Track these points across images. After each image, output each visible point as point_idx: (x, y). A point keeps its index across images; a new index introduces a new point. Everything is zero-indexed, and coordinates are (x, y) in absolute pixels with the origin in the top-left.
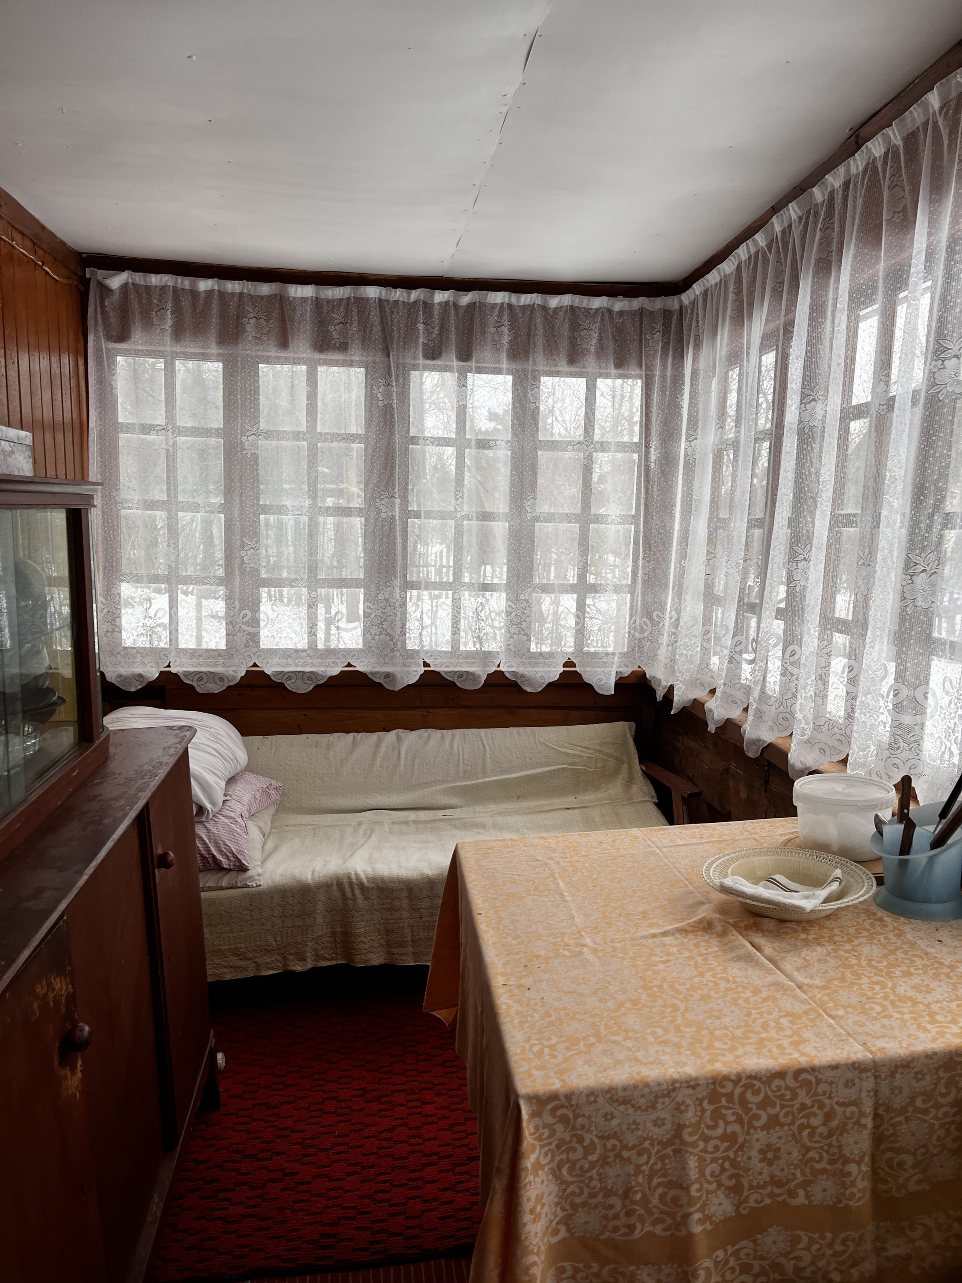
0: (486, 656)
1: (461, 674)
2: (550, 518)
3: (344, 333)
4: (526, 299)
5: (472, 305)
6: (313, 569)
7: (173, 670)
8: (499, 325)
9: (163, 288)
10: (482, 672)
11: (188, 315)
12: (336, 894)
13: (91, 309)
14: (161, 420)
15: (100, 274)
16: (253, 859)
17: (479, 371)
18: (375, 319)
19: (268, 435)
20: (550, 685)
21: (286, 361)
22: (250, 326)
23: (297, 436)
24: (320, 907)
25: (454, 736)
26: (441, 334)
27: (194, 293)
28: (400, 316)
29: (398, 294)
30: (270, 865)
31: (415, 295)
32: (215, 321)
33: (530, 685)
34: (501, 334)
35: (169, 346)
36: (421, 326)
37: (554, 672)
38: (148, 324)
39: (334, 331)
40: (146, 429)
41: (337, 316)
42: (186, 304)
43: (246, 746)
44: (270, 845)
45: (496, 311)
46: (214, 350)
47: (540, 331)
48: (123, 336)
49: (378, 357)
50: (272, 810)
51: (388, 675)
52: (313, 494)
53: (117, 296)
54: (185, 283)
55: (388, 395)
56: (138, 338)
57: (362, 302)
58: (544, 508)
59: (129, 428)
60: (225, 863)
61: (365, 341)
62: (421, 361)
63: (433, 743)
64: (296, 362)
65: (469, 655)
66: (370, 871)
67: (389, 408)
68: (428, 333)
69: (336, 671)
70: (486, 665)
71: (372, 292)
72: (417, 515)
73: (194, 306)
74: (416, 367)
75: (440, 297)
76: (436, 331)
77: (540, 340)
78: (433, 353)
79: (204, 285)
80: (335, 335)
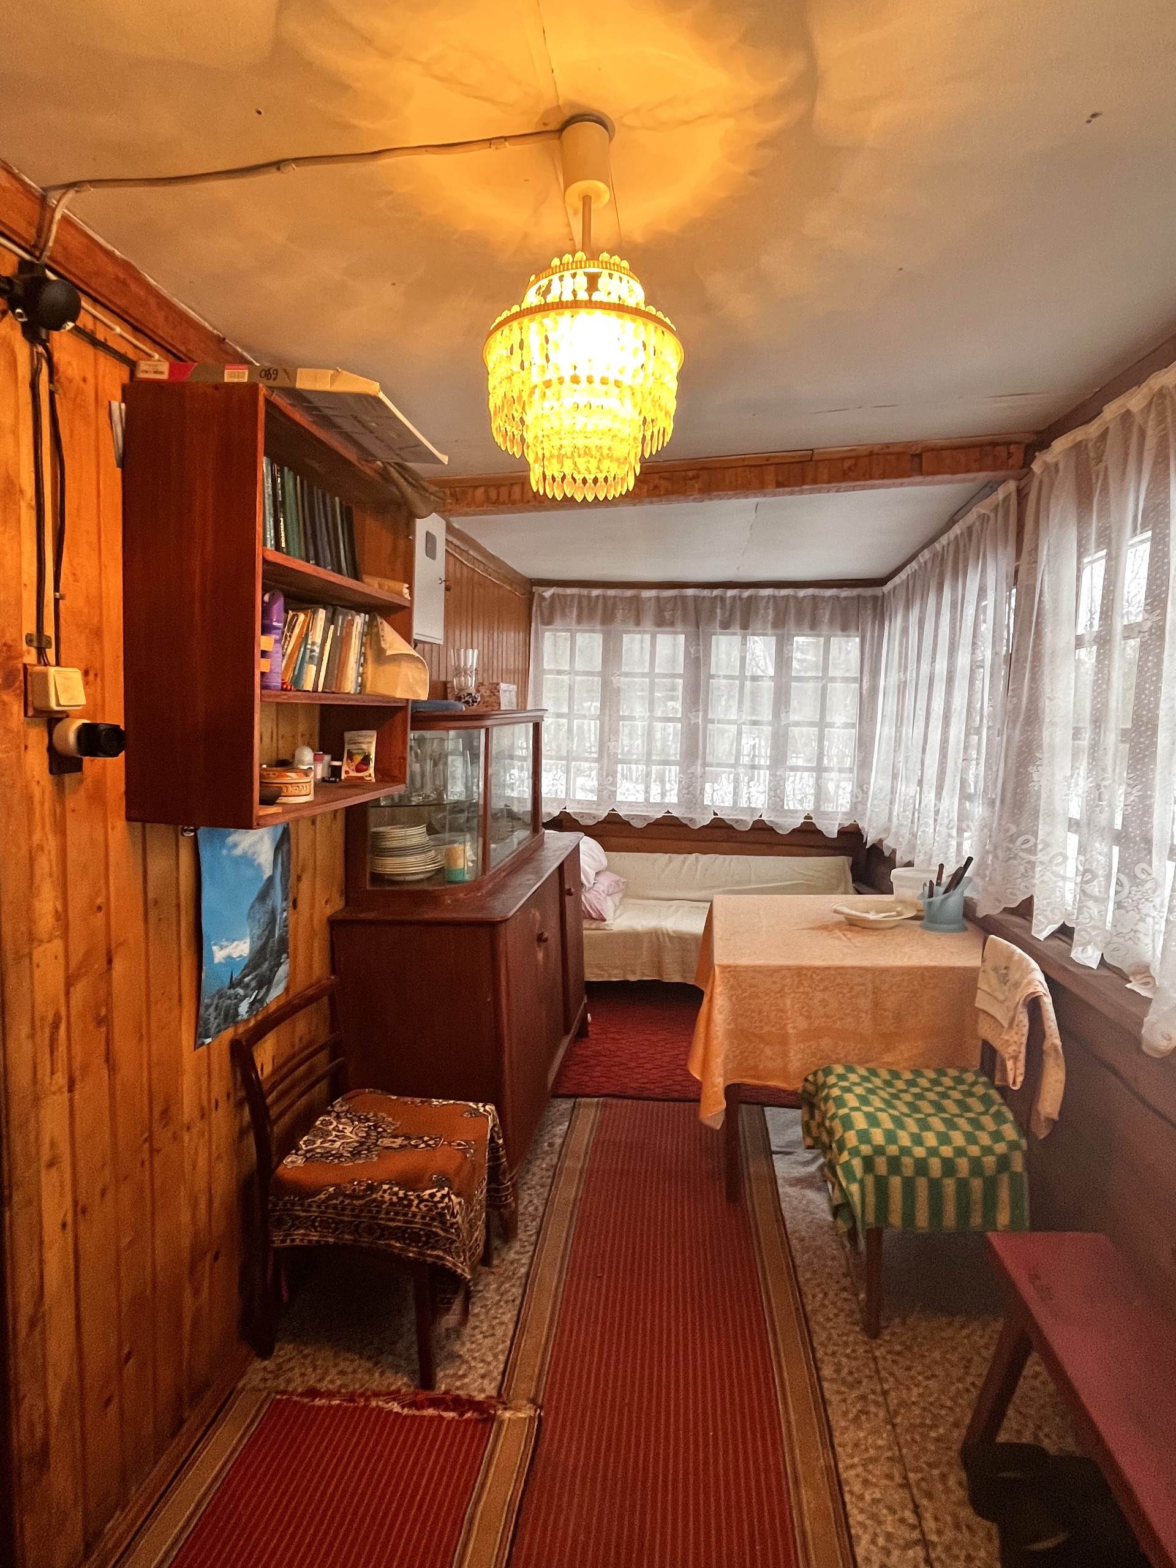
0: (753, 810)
1: (737, 821)
2: (797, 724)
3: (673, 616)
4: (784, 592)
5: (750, 597)
6: (649, 754)
7: (567, 811)
8: (766, 608)
9: (573, 596)
10: (750, 820)
11: (585, 609)
12: (654, 939)
13: (534, 609)
14: (567, 668)
15: (541, 589)
16: (609, 914)
17: (753, 634)
18: (691, 607)
19: (627, 675)
20: (794, 830)
21: (639, 632)
22: (619, 614)
23: (643, 675)
24: (645, 945)
25: (731, 859)
26: (730, 615)
27: (589, 597)
28: (706, 605)
29: (706, 593)
30: (618, 921)
31: (716, 592)
32: (600, 611)
33: (781, 828)
34: (768, 614)
35: (574, 627)
36: (718, 611)
37: (798, 822)
38: (564, 615)
39: (667, 615)
40: (559, 672)
41: (669, 606)
42: (585, 603)
43: (607, 857)
44: (618, 913)
45: (764, 602)
46: (598, 627)
47: (793, 611)
48: (549, 622)
49: (691, 629)
50: (620, 895)
51: (691, 820)
52: (651, 710)
53: (547, 602)
54: (585, 592)
55: (698, 651)
56: (558, 623)
57: (684, 598)
58: (794, 717)
59: (550, 672)
60: (594, 915)
61: (685, 621)
62: (718, 630)
63: (717, 862)
64: (645, 632)
65: (743, 810)
66: (675, 929)
67: (697, 659)
68: (723, 614)
69: (660, 816)
70: (752, 816)
71: (690, 592)
72: (712, 722)
73: (589, 604)
74: (715, 634)
75: (731, 593)
76: (727, 613)
77: (792, 616)
78: (726, 625)
79: (595, 592)
80: (668, 617)
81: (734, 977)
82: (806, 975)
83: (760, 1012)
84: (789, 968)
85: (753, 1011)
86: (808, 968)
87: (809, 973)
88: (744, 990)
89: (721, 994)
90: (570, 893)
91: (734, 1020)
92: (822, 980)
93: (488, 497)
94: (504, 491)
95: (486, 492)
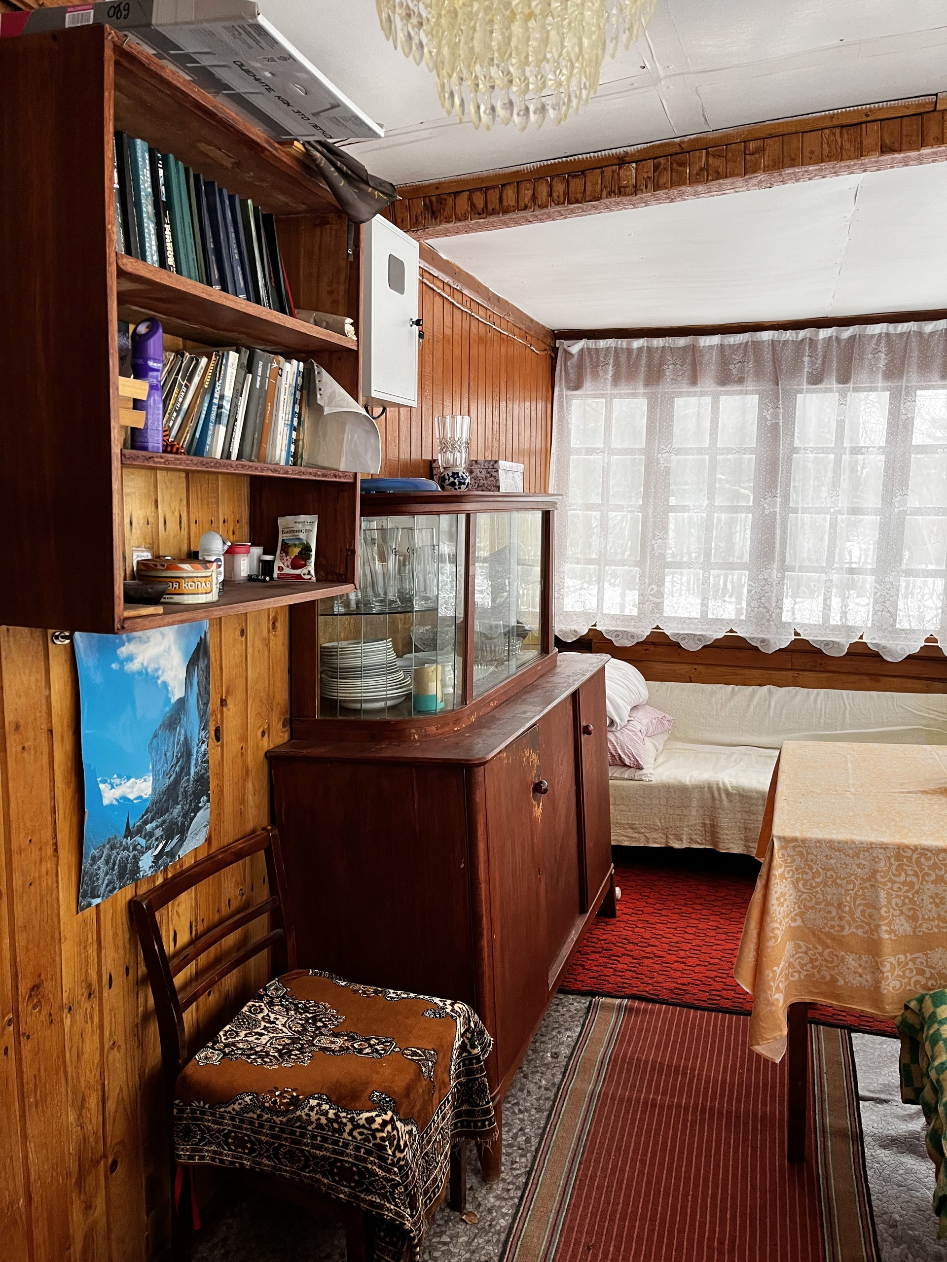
0: (850, 629)
1: (827, 644)
2: (917, 512)
3: (742, 370)
4: (902, 327)
5: (852, 338)
6: (707, 555)
7: (598, 628)
8: (876, 351)
9: (608, 349)
10: (845, 642)
11: (624, 368)
12: (707, 795)
13: (558, 369)
14: (600, 445)
15: (567, 343)
16: (647, 762)
17: (856, 390)
18: (768, 356)
19: (678, 451)
20: (910, 657)
21: (695, 394)
22: (669, 371)
23: (700, 451)
24: (695, 803)
25: (818, 694)
26: (824, 362)
27: (629, 351)
28: (789, 352)
29: (789, 335)
30: (659, 770)
31: (802, 334)
32: (643, 369)
33: (892, 656)
34: (878, 360)
35: (609, 389)
36: (806, 359)
37: (915, 646)
38: (595, 375)
39: (734, 369)
40: (590, 451)
41: (737, 358)
42: (623, 359)
43: (648, 687)
44: (660, 760)
45: (874, 341)
46: (641, 390)
47: (915, 354)
48: (578, 387)
49: (768, 386)
50: (665, 737)
51: (763, 641)
52: (711, 498)
53: (575, 359)
54: (623, 343)
55: (776, 416)
56: (588, 385)
57: (757, 344)
58: (913, 502)
59: (578, 451)
60: (627, 762)
61: (759, 374)
62: (805, 386)
63: (799, 698)
64: (703, 394)
65: (835, 628)
66: (735, 783)
67: (776, 426)
68: (813, 364)
69: (720, 635)
70: (849, 637)
71: (766, 336)
72: (795, 511)
73: (628, 359)
74: (800, 391)
75: (824, 333)
76: (819, 361)
77: (914, 360)
78: (816, 379)
79: (637, 343)
80: (734, 372)
81: (801, 854)
82: (910, 859)
83: (840, 905)
84: (884, 847)
85: (828, 904)
86: (915, 849)
87: (915, 856)
88: (816, 874)
89: (782, 876)
90: (587, 731)
91: (802, 915)
92: (935, 867)
93: (473, 206)
94: (494, 195)
95: (470, 198)
